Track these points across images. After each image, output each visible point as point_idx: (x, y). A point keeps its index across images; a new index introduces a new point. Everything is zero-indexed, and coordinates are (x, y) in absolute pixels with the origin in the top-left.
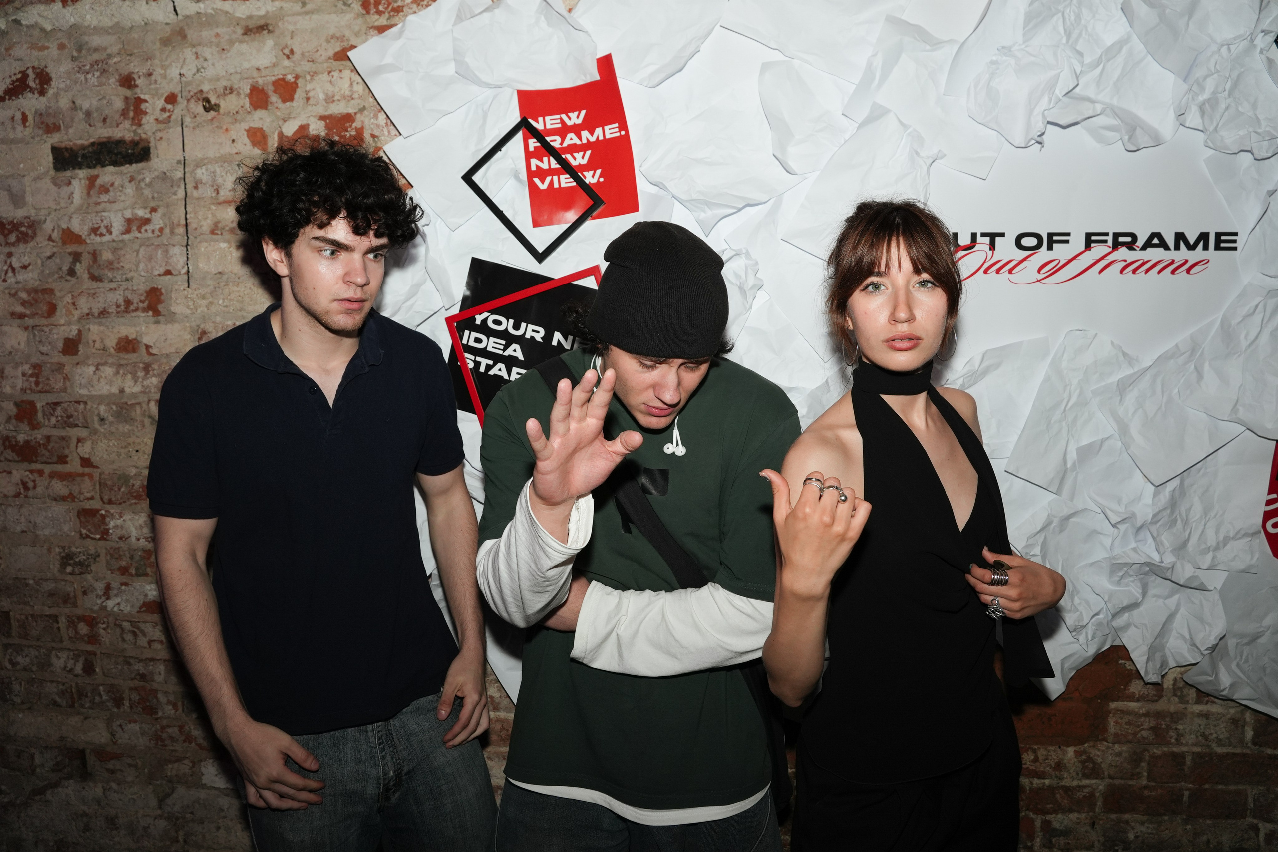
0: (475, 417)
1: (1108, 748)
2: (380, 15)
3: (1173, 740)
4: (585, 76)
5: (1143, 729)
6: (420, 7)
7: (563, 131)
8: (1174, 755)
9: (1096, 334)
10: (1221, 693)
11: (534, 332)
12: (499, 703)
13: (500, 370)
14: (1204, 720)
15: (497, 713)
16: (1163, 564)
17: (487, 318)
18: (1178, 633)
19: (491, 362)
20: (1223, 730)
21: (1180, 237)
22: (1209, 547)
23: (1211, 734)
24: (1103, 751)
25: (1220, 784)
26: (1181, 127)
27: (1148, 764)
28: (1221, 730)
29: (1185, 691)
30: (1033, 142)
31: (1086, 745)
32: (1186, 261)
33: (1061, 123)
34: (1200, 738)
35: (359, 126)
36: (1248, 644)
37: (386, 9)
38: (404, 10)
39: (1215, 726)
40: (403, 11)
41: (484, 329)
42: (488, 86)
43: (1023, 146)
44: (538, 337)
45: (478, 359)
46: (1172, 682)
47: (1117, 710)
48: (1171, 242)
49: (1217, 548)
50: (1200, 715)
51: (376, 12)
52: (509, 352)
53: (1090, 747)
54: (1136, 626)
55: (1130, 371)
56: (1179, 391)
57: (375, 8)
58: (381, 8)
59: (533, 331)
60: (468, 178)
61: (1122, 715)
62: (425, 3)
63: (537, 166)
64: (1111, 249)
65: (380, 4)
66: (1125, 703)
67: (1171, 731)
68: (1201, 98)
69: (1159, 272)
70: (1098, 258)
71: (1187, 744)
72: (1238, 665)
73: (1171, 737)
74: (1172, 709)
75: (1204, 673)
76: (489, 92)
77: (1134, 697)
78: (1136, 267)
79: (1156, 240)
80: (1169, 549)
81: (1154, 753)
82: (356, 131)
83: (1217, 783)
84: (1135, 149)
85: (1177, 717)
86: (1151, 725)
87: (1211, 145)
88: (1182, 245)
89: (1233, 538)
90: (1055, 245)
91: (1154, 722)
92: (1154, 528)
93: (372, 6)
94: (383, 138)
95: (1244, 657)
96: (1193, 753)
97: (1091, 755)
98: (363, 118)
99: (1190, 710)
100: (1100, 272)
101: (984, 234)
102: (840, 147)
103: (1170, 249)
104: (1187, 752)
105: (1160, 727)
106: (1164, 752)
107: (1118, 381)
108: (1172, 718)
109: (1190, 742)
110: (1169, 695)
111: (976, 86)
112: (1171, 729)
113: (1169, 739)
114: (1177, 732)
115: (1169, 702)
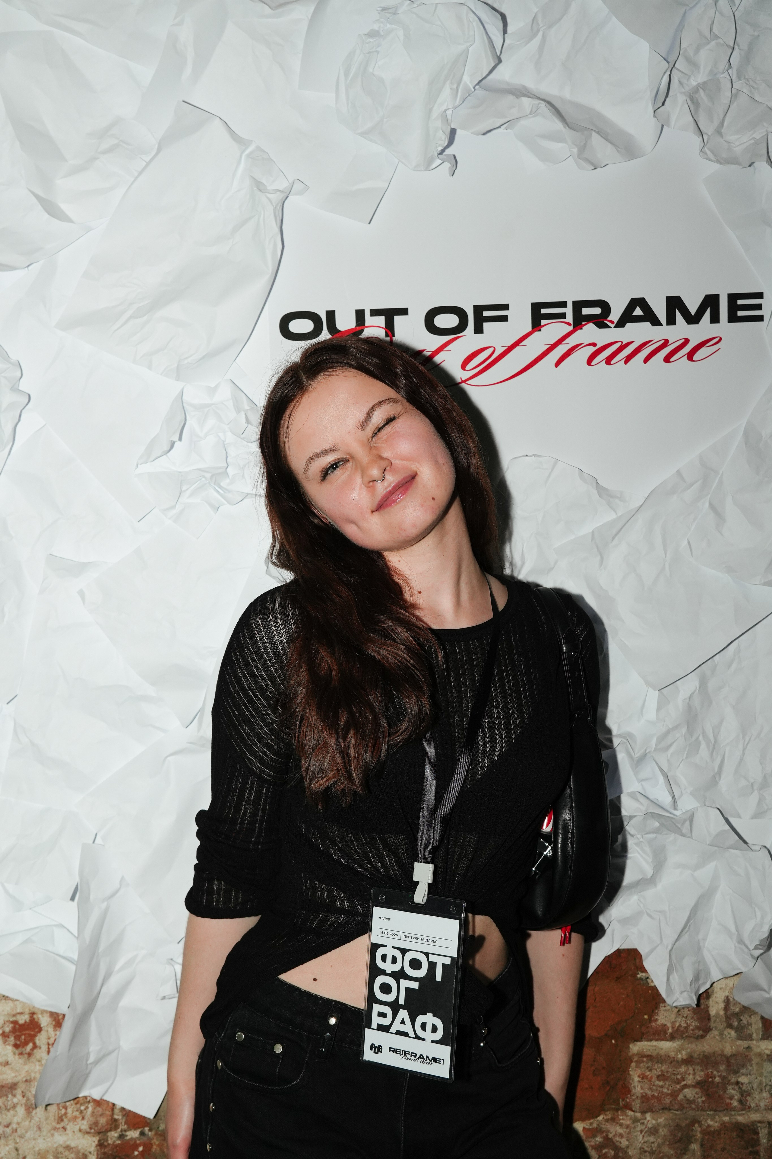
1: (636, 1120)
3: (735, 1103)
5: (686, 1086)
8: (741, 1128)
9: (557, 461)
16: (678, 812)
18: (721, 924)
21: (675, 305)
22: (752, 784)
24: (628, 1127)
26: (664, 128)
27: (702, 1146)
29: (745, 1019)
31: (601, 1118)
32: (687, 341)
46: (722, 1005)
47: (642, 1056)
48: (661, 314)
53: (607, 1121)
54: (649, 915)
55: (611, 516)
56: (689, 543)
61: (650, 1064)
64: (571, 328)
66: (654, 1043)
67: (730, 1087)
68: (693, 83)
69: (646, 361)
70: (552, 343)
71: (757, 1109)
73: (731, 1098)
74: (728, 1050)
75: (758, 987)
77: (665, 1032)
78: (610, 354)
79: (638, 311)
80: (689, 788)
81: (709, 1126)
85: (736, 1063)
86: (698, 1078)
88: (679, 316)
90: (486, 325)
91: (702, 1073)
92: (663, 760)
97: (610, 1136)
99: (755, 1050)
100: (557, 364)
101: (375, 313)
102: (137, 178)
103: (661, 325)
104: (759, 1122)
105: (713, 1082)
106: (723, 1124)
107: (593, 532)
108: (729, 1065)
109: (762, 1104)
110: (721, 1026)
111: (346, 75)
112: (729, 1083)
113: (728, 1101)
114: (740, 1088)
115: (722, 1038)
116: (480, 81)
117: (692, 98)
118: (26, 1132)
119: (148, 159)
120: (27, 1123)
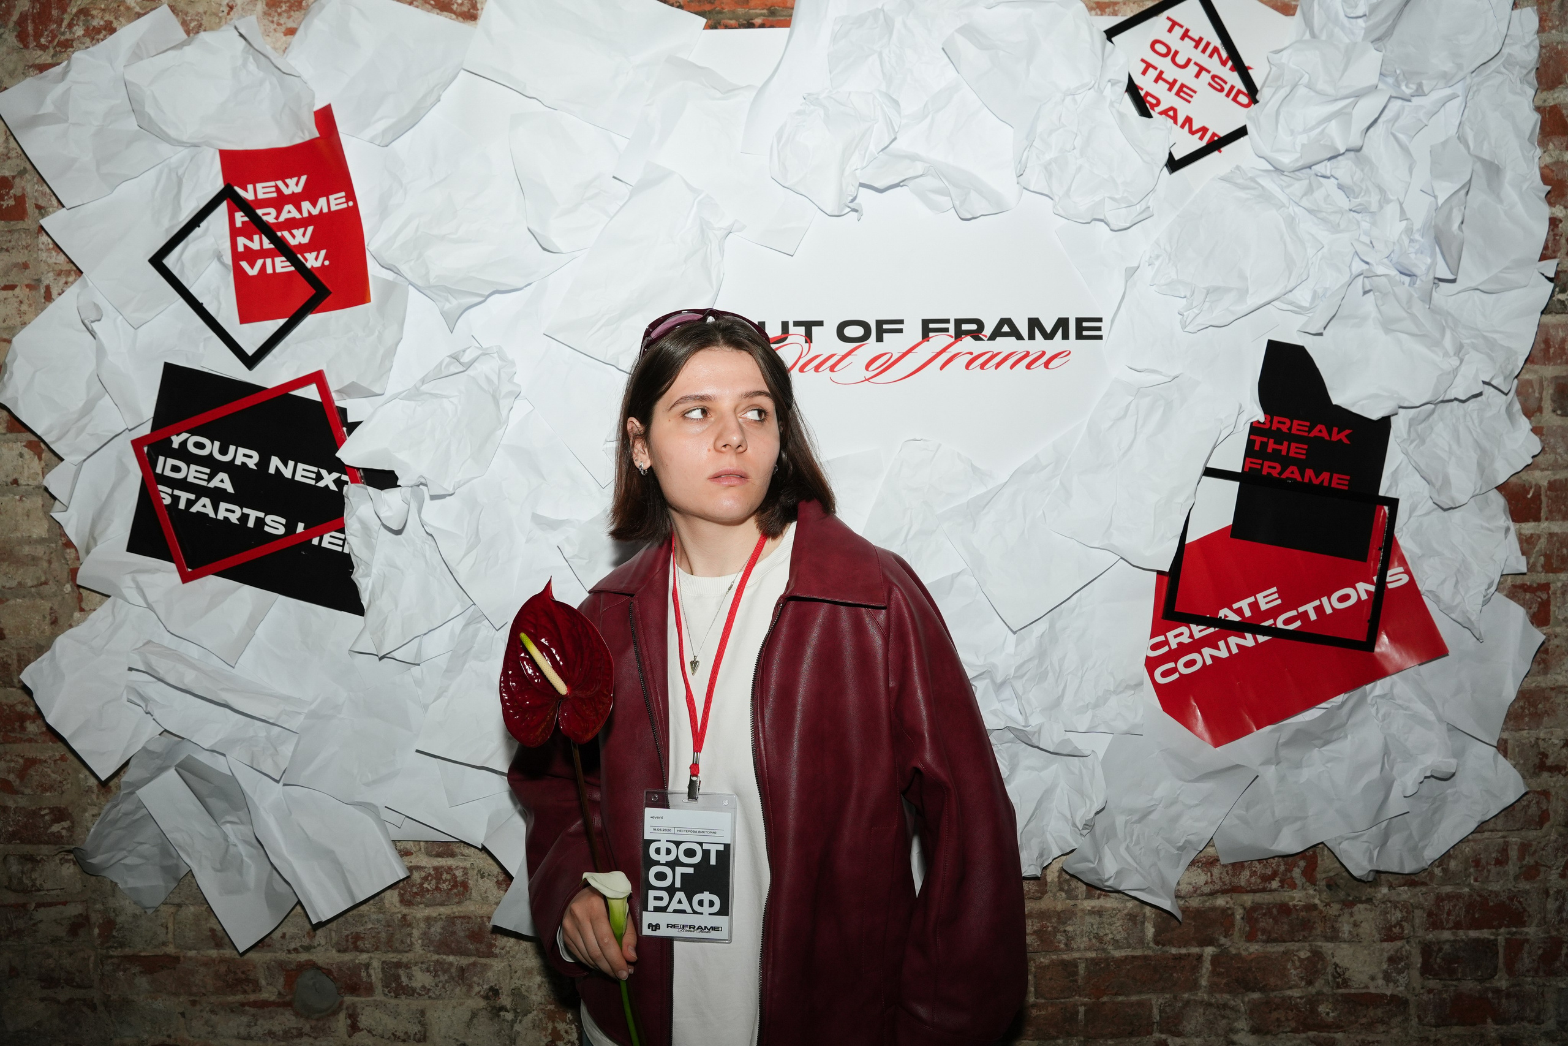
0: (173, 566)
2: (45, 52)
3: (1062, 946)
4: (303, 132)
6: (94, 42)
7: (279, 202)
8: (1065, 964)
9: (940, 445)
10: (1108, 883)
11: (246, 457)
12: (222, 938)
13: (204, 506)
14: (1097, 918)
15: (222, 951)
16: (1027, 729)
17: (186, 441)
18: (1059, 813)
19: (192, 497)
20: (1120, 929)
21: (1034, 324)
22: (1087, 705)
23: (1106, 935)
25: (1120, 995)
26: (1024, 190)
27: (1035, 977)
28: (1117, 929)
29: (1073, 884)
30: (850, 209)
32: (1044, 353)
33: (876, 185)
34: (1094, 941)
35: (19, 194)
36: (1139, 821)
37: (51, 42)
38: (74, 45)
39: (1111, 925)
40: (73, 47)
41: (183, 453)
42: (182, 144)
43: (837, 214)
44: (252, 463)
45: (177, 492)
46: (1057, 874)
48: (1024, 331)
49: (1096, 706)
50: (1093, 912)
51: (36, 46)
52: (215, 483)
55: (982, 490)
56: (1044, 512)
57: (35, 40)
58: (43, 41)
59: (245, 455)
60: (157, 261)
62: (101, 36)
63: (245, 246)
64: (953, 340)
65: (41, 35)
67: (1059, 934)
68: (1048, 157)
69: (1012, 367)
70: (938, 350)
71: (1078, 950)
72: (1127, 848)
74: (1059, 907)
75: (1086, 860)
76: (183, 152)
78: (984, 361)
79: (1006, 328)
80: (1038, 710)
81: (1041, 962)
82: (15, 199)
83: (1116, 994)
84: (969, 217)
85: (1064, 917)
86: (1035, 928)
87: (1062, 213)
88: (1037, 333)
89: (1115, 692)
90: (885, 335)
91: (1039, 925)
92: (1019, 685)
93: (32, 38)
94: (51, 209)
95: (1134, 838)
96: (1087, 959)
98: (23, 183)
99: (1080, 907)
100: (942, 368)
101: (797, 324)
102: (612, 218)
103: (1023, 339)
104: (1079, 959)
105: (1046, 931)
106: (1053, 962)
107: (968, 502)
108: (1059, 918)
109: (1082, 946)
110: (1054, 890)
111: (779, 142)
112: (1058, 931)
113: (1057, 944)
114: (1066, 935)
115: (1055, 899)
116: (883, 150)
117: (1046, 168)
118: (517, 954)
119: (621, 204)
120: (517, 948)
